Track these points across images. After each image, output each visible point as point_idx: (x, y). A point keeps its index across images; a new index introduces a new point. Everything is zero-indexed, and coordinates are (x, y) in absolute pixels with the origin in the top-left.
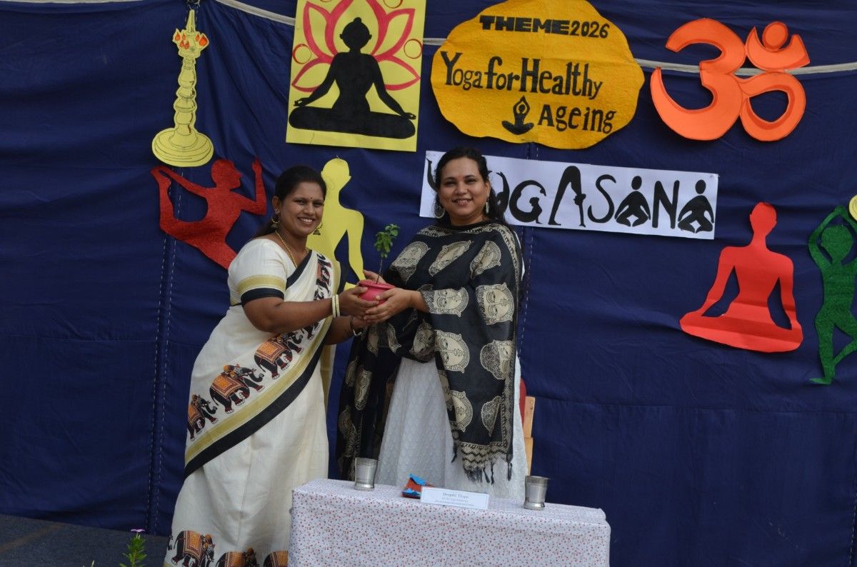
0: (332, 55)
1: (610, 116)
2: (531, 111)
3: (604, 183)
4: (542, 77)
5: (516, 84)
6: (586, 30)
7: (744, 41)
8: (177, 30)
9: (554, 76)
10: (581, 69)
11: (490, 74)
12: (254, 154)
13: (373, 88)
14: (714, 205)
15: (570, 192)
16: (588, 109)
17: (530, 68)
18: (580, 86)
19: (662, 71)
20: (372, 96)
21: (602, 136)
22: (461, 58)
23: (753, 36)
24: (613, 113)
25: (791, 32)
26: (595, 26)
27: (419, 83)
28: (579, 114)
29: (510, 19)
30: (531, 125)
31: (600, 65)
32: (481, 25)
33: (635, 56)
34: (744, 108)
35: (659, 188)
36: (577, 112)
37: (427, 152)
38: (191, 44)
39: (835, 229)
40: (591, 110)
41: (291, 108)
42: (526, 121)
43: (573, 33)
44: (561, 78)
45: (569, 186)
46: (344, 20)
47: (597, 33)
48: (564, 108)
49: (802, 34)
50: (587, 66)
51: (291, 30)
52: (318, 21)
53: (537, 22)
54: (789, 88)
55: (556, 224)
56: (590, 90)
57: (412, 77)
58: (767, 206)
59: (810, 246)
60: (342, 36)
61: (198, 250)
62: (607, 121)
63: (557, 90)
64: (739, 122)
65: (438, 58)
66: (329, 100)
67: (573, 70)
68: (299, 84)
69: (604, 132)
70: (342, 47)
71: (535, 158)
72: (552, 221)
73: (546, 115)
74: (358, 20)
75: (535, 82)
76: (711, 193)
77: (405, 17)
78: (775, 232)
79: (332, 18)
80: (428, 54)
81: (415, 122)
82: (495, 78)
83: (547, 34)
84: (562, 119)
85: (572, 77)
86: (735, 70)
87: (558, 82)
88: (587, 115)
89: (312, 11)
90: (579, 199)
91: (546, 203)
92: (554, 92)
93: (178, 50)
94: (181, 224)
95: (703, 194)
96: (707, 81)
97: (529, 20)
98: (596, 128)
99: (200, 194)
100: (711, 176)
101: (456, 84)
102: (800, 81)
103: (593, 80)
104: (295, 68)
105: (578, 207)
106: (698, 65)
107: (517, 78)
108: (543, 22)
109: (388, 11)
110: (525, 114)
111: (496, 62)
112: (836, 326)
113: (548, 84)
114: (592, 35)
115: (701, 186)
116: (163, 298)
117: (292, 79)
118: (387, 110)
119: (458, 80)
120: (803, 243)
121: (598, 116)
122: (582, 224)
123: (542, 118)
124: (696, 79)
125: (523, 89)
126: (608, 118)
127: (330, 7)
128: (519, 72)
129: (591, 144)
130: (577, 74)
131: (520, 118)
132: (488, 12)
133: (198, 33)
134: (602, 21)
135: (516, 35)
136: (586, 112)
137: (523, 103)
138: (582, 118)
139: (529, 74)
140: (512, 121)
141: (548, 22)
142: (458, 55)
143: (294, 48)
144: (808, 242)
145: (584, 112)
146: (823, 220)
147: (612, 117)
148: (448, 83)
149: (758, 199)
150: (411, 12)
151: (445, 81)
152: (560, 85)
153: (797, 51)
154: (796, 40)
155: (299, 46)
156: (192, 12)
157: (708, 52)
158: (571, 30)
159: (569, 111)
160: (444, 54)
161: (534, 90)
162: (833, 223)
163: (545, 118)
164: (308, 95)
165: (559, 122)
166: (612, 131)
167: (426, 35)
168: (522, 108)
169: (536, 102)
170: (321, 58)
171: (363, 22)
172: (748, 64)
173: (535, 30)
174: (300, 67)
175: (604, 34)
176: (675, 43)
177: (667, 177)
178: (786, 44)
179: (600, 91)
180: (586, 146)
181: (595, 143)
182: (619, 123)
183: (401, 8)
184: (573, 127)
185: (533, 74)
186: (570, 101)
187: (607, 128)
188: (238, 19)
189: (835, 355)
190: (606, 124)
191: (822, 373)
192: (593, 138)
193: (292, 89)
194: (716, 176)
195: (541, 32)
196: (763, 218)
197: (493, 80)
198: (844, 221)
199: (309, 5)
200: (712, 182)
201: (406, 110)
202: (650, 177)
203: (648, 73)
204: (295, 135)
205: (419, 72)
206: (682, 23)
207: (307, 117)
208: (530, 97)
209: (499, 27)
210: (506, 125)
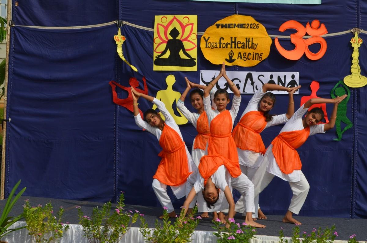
0: (167, 40)
1: (261, 55)
2: (234, 55)
3: (260, 78)
4: (238, 43)
5: (229, 46)
6: (251, 26)
7: (305, 27)
8: (115, 35)
9: (241, 43)
10: (251, 40)
11: (220, 43)
12: (143, 75)
13: (181, 51)
14: (298, 83)
15: (249, 81)
16: (254, 53)
17: (233, 40)
18: (250, 45)
19: (278, 38)
20: (181, 53)
21: (259, 62)
22: (210, 38)
23: (308, 25)
24: (262, 54)
25: (321, 23)
26: (254, 25)
27: (196, 48)
28: (251, 55)
29: (226, 24)
30: (235, 59)
31: (257, 38)
32: (216, 27)
33: (269, 34)
34: (306, 50)
35: (279, 78)
36: (250, 54)
37: (201, 71)
38: (120, 40)
39: (340, 88)
40: (255, 53)
41: (155, 59)
42: (233, 58)
43: (247, 28)
44: (244, 43)
45: (249, 79)
46: (170, 29)
47: (255, 27)
48: (245, 53)
49: (324, 23)
50: (252, 39)
51: (153, 33)
52: (162, 29)
53: (235, 25)
54: (321, 42)
55: (245, 92)
56: (254, 46)
57: (194, 46)
58: (316, 82)
59: (331, 94)
60: (170, 34)
61: (126, 108)
62: (260, 57)
63: (243, 47)
64: (304, 54)
65: (202, 39)
66: (167, 55)
67: (248, 40)
68: (157, 51)
69: (259, 60)
70: (170, 38)
71: (237, 71)
72: (244, 91)
73: (239, 56)
74: (175, 28)
75: (235, 45)
76: (297, 78)
77: (190, 26)
78: (319, 91)
79: (166, 28)
80: (199, 38)
81: (196, 61)
82: (222, 44)
83: (238, 29)
84: (246, 57)
85: (248, 42)
86: (302, 37)
87: (243, 44)
88: (253, 55)
89: (159, 26)
90: (253, 83)
91: (242, 85)
92: (242, 48)
93: (116, 42)
94: (120, 100)
95: (294, 79)
96: (293, 41)
97: (232, 24)
98: (257, 59)
99: (126, 89)
100: (296, 73)
101: (209, 47)
102: (325, 39)
103: (255, 43)
104: (155, 46)
105: (252, 86)
106: (290, 35)
107: (229, 44)
108: (237, 25)
109: (185, 24)
110: (233, 56)
111: (222, 39)
112: (341, 121)
113: (240, 45)
114: (254, 28)
115: (293, 76)
116: (115, 125)
117: (154, 49)
118: (187, 58)
119: (209, 46)
120: (329, 94)
121: (257, 55)
122: (254, 92)
123: (238, 57)
124: (289, 40)
125: (231, 47)
126: (260, 56)
127: (165, 25)
128: (229, 42)
129: (256, 65)
130: (249, 41)
131: (231, 57)
132: (218, 22)
133: (122, 36)
134: (257, 23)
135: (228, 30)
136: (253, 54)
137: (232, 52)
138: (252, 56)
139: (233, 42)
140: (228, 59)
141: (239, 24)
142: (209, 38)
143: (154, 38)
144: (330, 93)
145: (252, 54)
146: (335, 85)
147: (262, 55)
148: (206, 47)
149: (313, 80)
150: (192, 24)
151: (205, 46)
152: (244, 46)
153: (323, 29)
154: (323, 25)
155: (156, 38)
156: (120, 29)
157: (293, 31)
158: (246, 27)
159: (247, 54)
160: (204, 38)
161: (235, 48)
162: (339, 86)
163: (239, 57)
164: (160, 54)
165: (244, 58)
166: (262, 60)
167: (198, 32)
168: (231, 54)
169: (236, 52)
170: (163, 42)
171: (177, 29)
172: (307, 34)
173: (234, 27)
174: (157, 45)
175: (257, 27)
176: (281, 29)
177: (282, 74)
178: (319, 27)
179: (257, 47)
180: (254, 65)
181: (257, 64)
182: (264, 57)
183: (189, 23)
184: (249, 59)
185: (234, 42)
186: (247, 51)
187: (260, 59)
188: (135, 31)
189: (342, 131)
190: (260, 58)
191: (337, 137)
192: (256, 62)
193: (154, 53)
194: (298, 73)
195: (236, 28)
196: (315, 86)
197: (221, 45)
198: (342, 86)
199: (158, 24)
200: (297, 75)
201: (193, 57)
202: (276, 74)
203: (273, 40)
204: (156, 68)
205: (196, 44)
206: (284, 22)
207: (160, 62)
208: (234, 50)
209: (222, 27)
210: (226, 60)
